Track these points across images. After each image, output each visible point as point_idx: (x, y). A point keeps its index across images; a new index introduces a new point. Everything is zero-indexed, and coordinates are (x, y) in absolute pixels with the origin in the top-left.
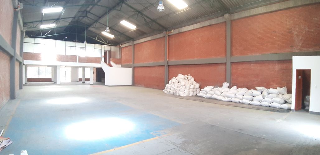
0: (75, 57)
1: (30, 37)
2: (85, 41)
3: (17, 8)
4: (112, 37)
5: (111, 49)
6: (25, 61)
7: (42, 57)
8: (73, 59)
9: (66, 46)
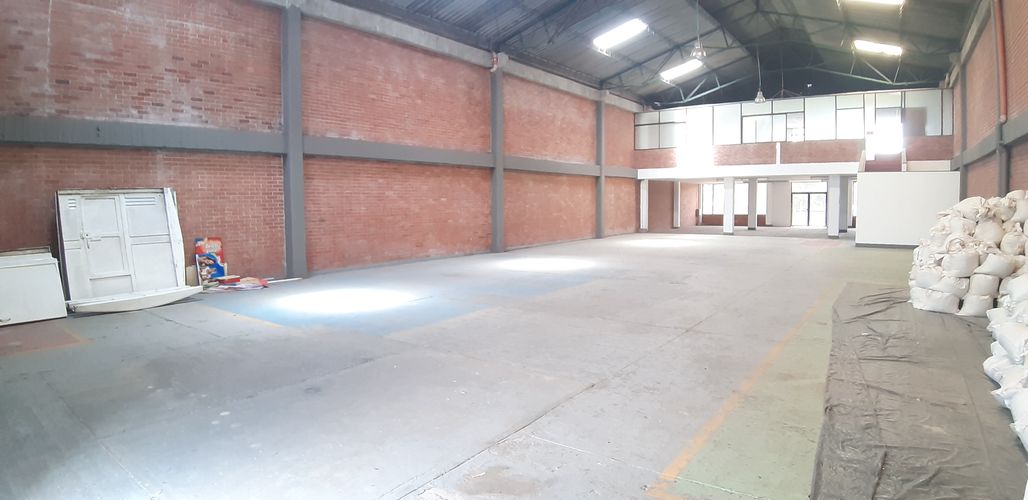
0: (772, 145)
1: (656, 108)
2: (760, 94)
3: (491, 68)
4: (893, 50)
5: (903, 98)
6: (639, 170)
7: (679, 155)
8: (763, 152)
9: (742, 117)
